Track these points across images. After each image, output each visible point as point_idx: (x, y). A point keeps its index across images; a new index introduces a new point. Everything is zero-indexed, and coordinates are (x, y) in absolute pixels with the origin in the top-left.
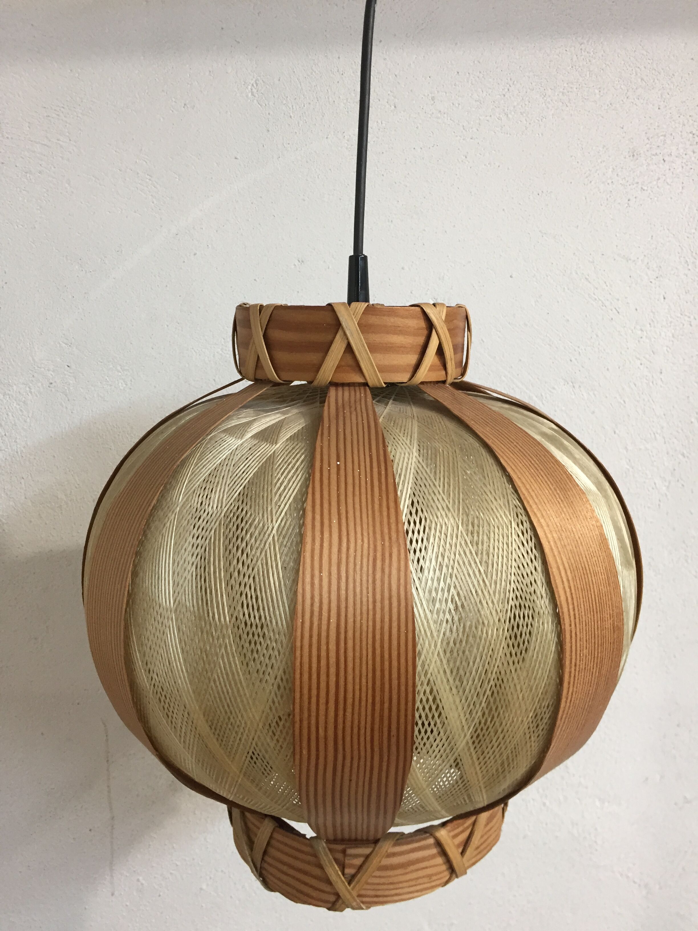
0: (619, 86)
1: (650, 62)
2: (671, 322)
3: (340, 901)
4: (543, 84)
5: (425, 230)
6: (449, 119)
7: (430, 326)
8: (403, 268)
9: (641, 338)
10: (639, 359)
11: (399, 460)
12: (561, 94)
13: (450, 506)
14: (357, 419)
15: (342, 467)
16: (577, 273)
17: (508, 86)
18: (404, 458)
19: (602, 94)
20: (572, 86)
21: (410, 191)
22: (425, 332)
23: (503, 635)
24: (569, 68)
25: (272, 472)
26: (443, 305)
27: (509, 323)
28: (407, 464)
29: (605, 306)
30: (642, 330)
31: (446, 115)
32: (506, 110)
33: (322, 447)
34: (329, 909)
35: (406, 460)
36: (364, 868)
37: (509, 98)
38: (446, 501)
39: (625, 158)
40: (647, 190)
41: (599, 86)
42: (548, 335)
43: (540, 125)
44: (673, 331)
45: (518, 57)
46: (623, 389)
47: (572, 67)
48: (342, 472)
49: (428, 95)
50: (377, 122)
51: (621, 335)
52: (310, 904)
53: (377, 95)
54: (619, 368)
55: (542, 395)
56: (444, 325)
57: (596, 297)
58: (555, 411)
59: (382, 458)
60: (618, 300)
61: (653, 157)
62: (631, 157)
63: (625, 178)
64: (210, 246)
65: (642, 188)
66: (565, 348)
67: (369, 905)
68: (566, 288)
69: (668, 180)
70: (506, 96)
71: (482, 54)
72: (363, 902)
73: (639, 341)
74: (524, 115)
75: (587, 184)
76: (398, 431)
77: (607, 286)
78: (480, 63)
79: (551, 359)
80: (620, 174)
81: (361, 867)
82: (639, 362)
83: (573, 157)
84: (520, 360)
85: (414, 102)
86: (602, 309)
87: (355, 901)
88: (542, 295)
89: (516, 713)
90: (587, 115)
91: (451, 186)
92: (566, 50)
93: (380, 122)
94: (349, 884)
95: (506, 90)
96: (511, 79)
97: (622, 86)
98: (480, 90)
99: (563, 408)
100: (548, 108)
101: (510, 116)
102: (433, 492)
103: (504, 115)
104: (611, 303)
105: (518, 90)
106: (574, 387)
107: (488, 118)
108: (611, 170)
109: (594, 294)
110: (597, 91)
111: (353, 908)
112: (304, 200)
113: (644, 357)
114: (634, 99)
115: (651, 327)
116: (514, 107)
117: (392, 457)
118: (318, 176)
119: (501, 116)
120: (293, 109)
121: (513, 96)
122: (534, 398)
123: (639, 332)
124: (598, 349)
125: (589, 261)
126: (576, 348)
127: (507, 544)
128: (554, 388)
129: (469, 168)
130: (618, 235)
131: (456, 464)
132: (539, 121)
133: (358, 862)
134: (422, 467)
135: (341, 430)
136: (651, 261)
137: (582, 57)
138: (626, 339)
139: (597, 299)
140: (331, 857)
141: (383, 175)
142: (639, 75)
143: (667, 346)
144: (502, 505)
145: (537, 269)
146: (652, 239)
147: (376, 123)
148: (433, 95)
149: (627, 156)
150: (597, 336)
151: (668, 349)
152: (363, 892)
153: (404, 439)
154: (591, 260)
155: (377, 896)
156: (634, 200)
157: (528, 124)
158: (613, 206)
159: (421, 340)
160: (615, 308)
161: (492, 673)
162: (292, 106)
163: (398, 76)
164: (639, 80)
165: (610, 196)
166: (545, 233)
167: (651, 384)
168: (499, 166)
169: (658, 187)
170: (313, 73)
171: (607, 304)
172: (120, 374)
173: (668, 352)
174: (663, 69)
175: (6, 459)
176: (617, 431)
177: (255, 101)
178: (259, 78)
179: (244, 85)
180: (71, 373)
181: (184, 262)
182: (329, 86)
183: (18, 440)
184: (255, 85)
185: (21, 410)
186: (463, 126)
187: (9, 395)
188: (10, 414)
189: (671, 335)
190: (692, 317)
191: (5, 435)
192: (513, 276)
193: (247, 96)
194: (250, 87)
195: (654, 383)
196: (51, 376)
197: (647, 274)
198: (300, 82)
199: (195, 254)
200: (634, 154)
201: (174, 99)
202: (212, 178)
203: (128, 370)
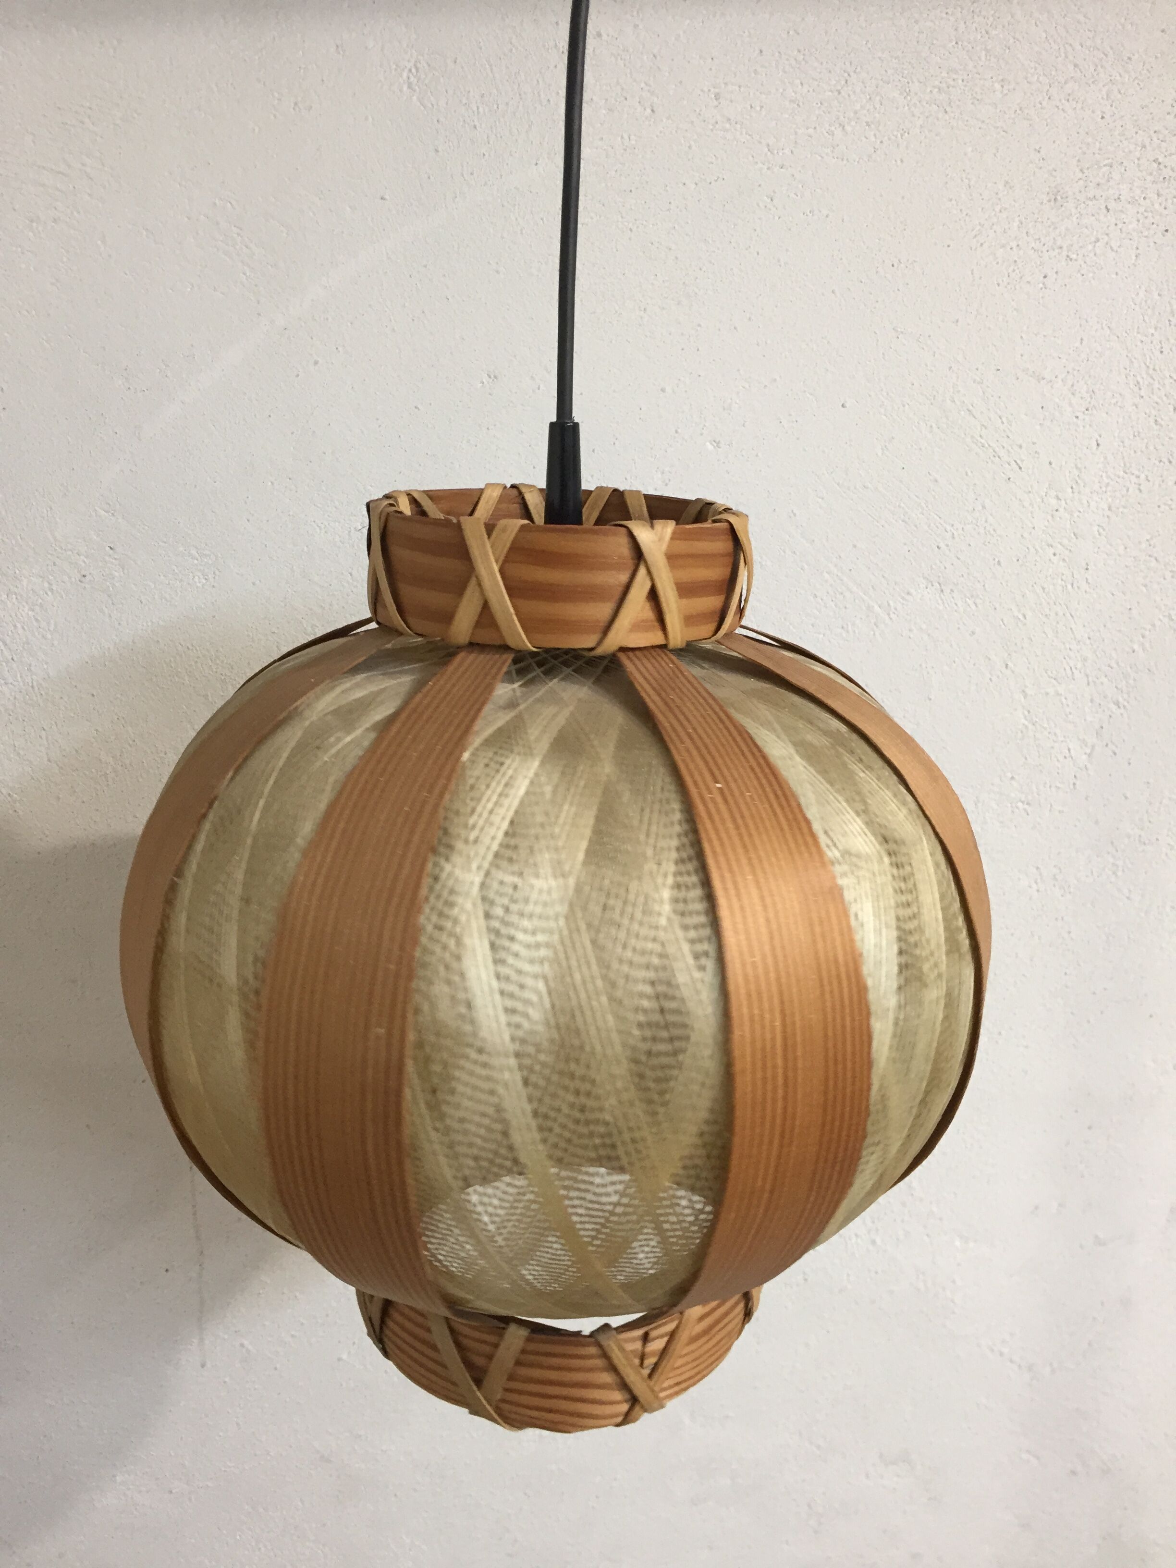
0: (1035, 78)
1: (1091, 35)
4: (906, 72)
5: (700, 325)
6: (744, 131)
9: (1057, 510)
10: (1052, 546)
12: (936, 90)
16: (953, 401)
17: (846, 75)
19: (1006, 92)
20: (955, 76)
21: (677, 258)
24: (950, 45)
27: (838, 484)
29: (999, 457)
30: (1058, 498)
31: (738, 126)
32: (842, 118)
37: (846, 96)
39: (1042, 203)
40: (1076, 260)
41: (1001, 78)
42: (902, 505)
43: (898, 145)
45: (864, 26)
46: (1023, 596)
47: (957, 43)
49: (709, 90)
50: (622, 137)
51: (1024, 507)
53: (623, 89)
54: (1018, 560)
55: (889, 605)
57: (983, 441)
58: (910, 630)
60: (1021, 447)
61: (1090, 203)
62: (1052, 203)
63: (1039, 239)
64: (340, 349)
65: (1068, 256)
66: (929, 526)
68: (934, 425)
69: (1114, 244)
70: (843, 93)
71: (803, 19)
73: (1052, 516)
74: (873, 126)
75: (976, 249)
77: (1003, 423)
78: (798, 34)
79: (905, 544)
80: (1032, 231)
82: (1052, 551)
83: (954, 202)
84: (855, 546)
85: (685, 102)
86: (993, 462)
88: (893, 438)
90: (980, 128)
91: (747, 249)
92: (947, 13)
93: (626, 136)
95: (843, 82)
96: (851, 63)
97: (1041, 78)
98: (798, 82)
99: (924, 626)
100: (913, 116)
101: (848, 128)
103: (837, 126)
104: (1009, 452)
105: (863, 82)
106: (942, 591)
107: (811, 131)
108: (1016, 224)
109: (981, 436)
110: (998, 86)
112: (498, 272)
113: (1060, 543)
114: (1060, 100)
115: (1073, 492)
116: (856, 113)
118: (521, 229)
119: (833, 128)
120: (478, 113)
121: (854, 92)
122: (876, 608)
123: (1054, 502)
124: (985, 528)
125: (975, 381)
126: (949, 528)
128: (908, 593)
129: (777, 218)
130: (1024, 336)
132: (897, 137)
136: (1078, 381)
137: (974, 25)
138: (1032, 513)
139: (987, 445)
141: (631, 230)
142: (1071, 57)
145: (888, 394)
146: (1081, 343)
148: (717, 90)
149: (1045, 201)
150: (984, 507)
151: (1101, 531)
154: (978, 379)
156: (1055, 276)
157: (878, 142)
158: (1017, 287)
160: (1016, 462)
162: (478, 108)
163: (658, 58)
164: (1071, 67)
165: (1014, 271)
166: (902, 333)
167: (1069, 587)
168: (827, 216)
169: (1095, 254)
170: (514, 51)
171: (1002, 453)
172: (196, 562)
173: (1100, 534)
174: (1111, 48)
175: (15, 698)
176: (1010, 665)
177: (415, 98)
178: (420, 58)
179: (396, 70)
180: (115, 559)
181: (298, 376)
182: (541, 73)
183: (32, 668)
184: (414, 70)
185: (37, 620)
186: (768, 145)
187: (16, 594)
188: (19, 625)
189: (1106, 507)
190: (1143, 476)
191: (12, 659)
192: (847, 405)
193: (401, 91)
194: (405, 75)
195: (1075, 586)
196: (83, 565)
197: (1070, 405)
198: (491, 66)
199: (316, 363)
200: (1056, 197)
201: (276, 95)
202: (343, 232)
203: (209, 556)
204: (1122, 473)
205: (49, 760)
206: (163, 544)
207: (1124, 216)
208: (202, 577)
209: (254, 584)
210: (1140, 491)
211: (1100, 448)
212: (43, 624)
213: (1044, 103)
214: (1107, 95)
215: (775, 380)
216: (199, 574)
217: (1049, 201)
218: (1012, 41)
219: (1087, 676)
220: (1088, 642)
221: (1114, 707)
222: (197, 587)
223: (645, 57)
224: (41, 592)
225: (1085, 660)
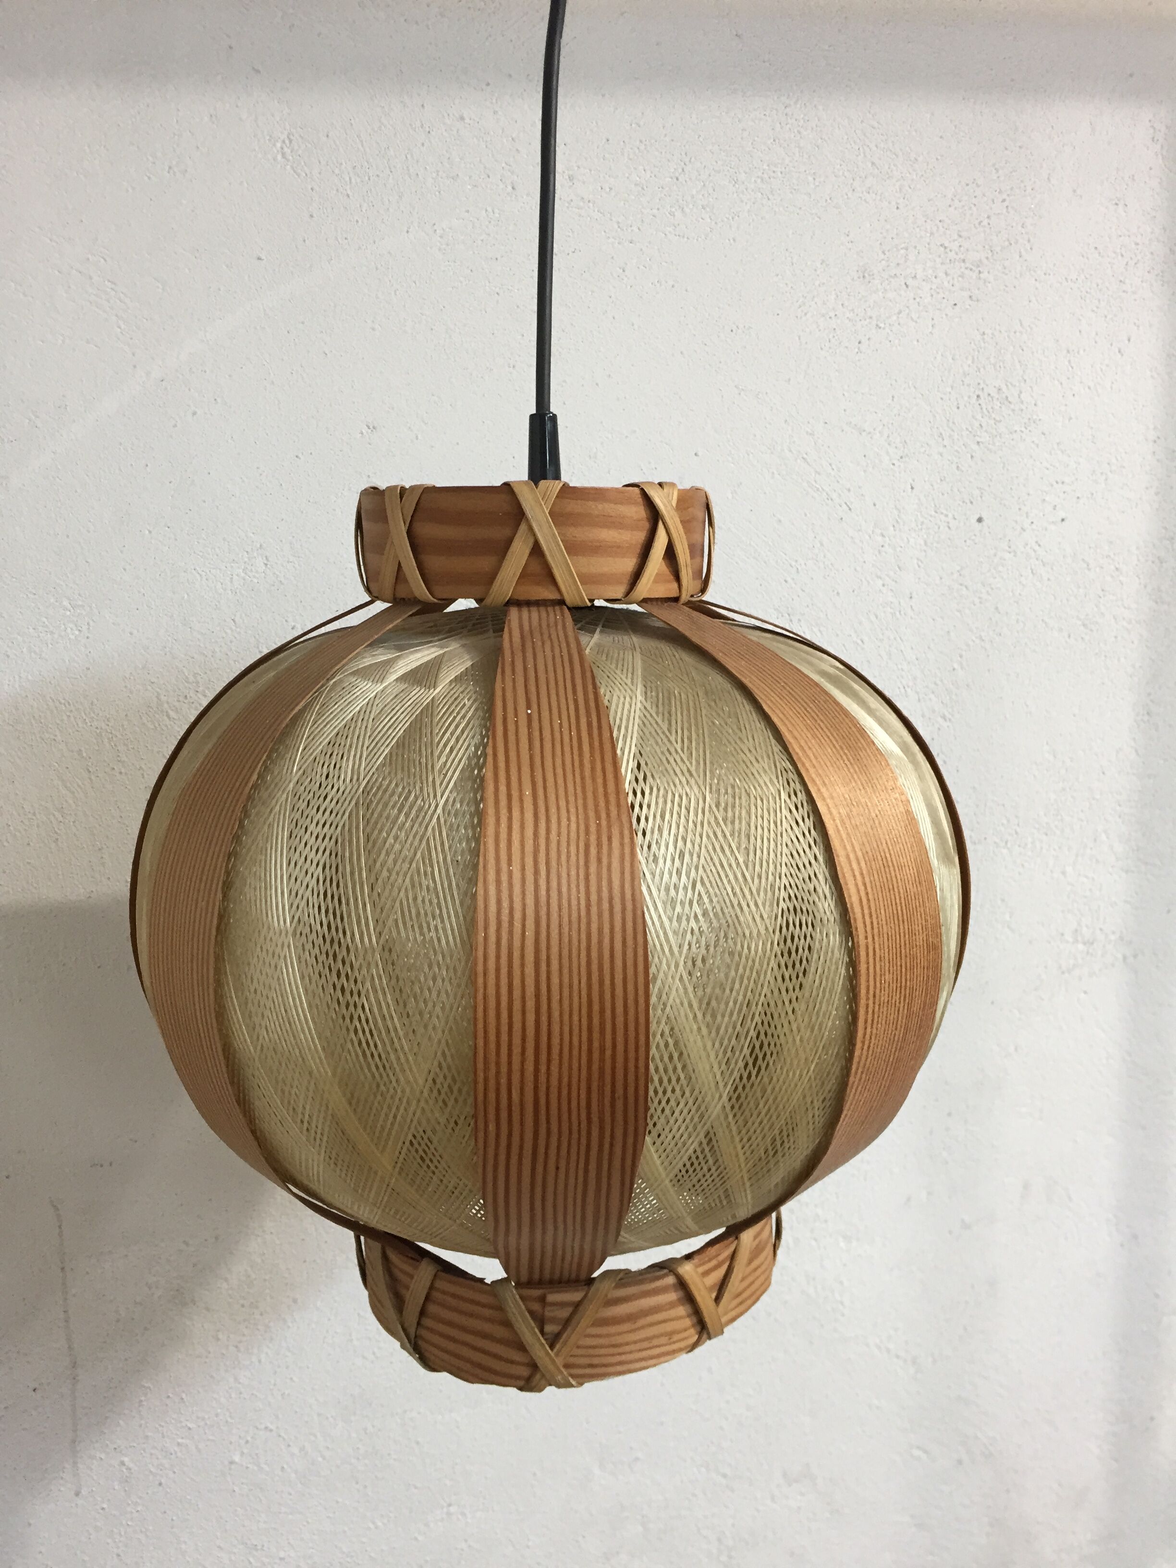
0: (841, 172)
3: (538, 1376)
4: (733, 164)
6: (596, 210)
7: (655, 515)
9: (882, 546)
10: (881, 578)
11: (617, 706)
12: (759, 180)
13: (693, 769)
14: (552, 651)
15: (535, 717)
16: (790, 451)
17: (683, 164)
18: (624, 704)
19: (817, 183)
20: (774, 169)
22: (647, 525)
23: (771, 950)
24: (769, 142)
25: (431, 727)
26: (673, 485)
28: (630, 712)
29: (832, 500)
30: (883, 536)
31: (591, 205)
32: (681, 201)
33: (504, 689)
34: (521, 1389)
35: (627, 706)
36: (574, 1322)
37: (684, 182)
38: (688, 763)
39: (853, 280)
40: (884, 329)
41: (813, 171)
42: (752, 543)
43: (730, 227)
44: (925, 536)
45: (696, 121)
46: (860, 623)
47: (774, 140)
48: (535, 724)
51: (855, 543)
52: (492, 1383)
53: (485, 167)
54: (854, 591)
56: (675, 513)
57: (818, 486)
59: (592, 704)
60: (849, 490)
61: (891, 280)
62: (862, 279)
63: (853, 310)
64: (219, 400)
65: (877, 325)
66: (777, 562)
67: (581, 1381)
68: (776, 472)
69: (913, 315)
70: (680, 179)
71: (645, 113)
72: (573, 1376)
73: (879, 552)
74: (707, 209)
75: (801, 317)
76: (613, 666)
77: (833, 469)
78: (639, 126)
79: (757, 579)
80: (846, 303)
81: (567, 1323)
82: (880, 582)
83: (780, 277)
86: (827, 505)
87: (562, 1373)
88: (741, 483)
89: (791, 1064)
90: (798, 214)
91: (603, 314)
92: (765, 114)
93: (489, 209)
94: (552, 1347)
95: (680, 170)
96: (686, 154)
97: (846, 173)
98: (641, 168)
100: (744, 200)
101: (687, 210)
102: (668, 750)
103: (677, 208)
104: (840, 495)
105: (698, 171)
107: (655, 211)
108: (833, 297)
109: (816, 482)
110: (810, 179)
111: (559, 1386)
112: (374, 330)
113: (888, 575)
114: (862, 192)
115: (895, 530)
116: (693, 197)
117: (606, 703)
118: (395, 291)
119: (673, 210)
120: (350, 182)
121: (690, 179)
123: (880, 538)
124: (824, 563)
125: (807, 433)
126: (793, 563)
127: (775, 823)
129: (629, 287)
130: (846, 394)
131: (698, 710)
132: (728, 219)
133: (565, 1313)
134: (651, 715)
135: (530, 666)
136: (892, 433)
138: (862, 549)
139: (821, 490)
140: (523, 1307)
141: (498, 294)
142: (868, 157)
143: (918, 559)
144: (767, 768)
145: (734, 444)
146: (893, 400)
147: (484, 212)
148: (571, 173)
149: (855, 278)
150: (822, 545)
151: (920, 564)
152: (572, 1360)
153: (624, 677)
154: (809, 431)
155: (591, 1366)
156: (867, 342)
157: (713, 223)
158: (837, 351)
159: (641, 536)
160: (846, 503)
161: (757, 1004)
162: (350, 178)
163: (517, 141)
164: (869, 165)
165: (834, 336)
166: (743, 390)
167: (898, 613)
168: (673, 286)
169: (899, 324)
170: (383, 128)
171: (834, 496)
172: (68, 613)
173: (919, 566)
174: (901, 150)
177: (288, 167)
178: (293, 130)
179: (269, 140)
181: (175, 426)
182: (409, 149)
184: (287, 142)
186: (618, 223)
189: (922, 543)
190: (950, 516)
192: (700, 454)
193: (275, 159)
194: (279, 145)
195: (902, 612)
197: (888, 453)
198: (362, 141)
199: (194, 413)
200: (865, 275)
201: (151, 158)
202: (219, 289)
203: (83, 606)
204: (933, 513)
206: (32, 596)
207: (920, 292)
208: (74, 628)
209: (131, 634)
210: (949, 528)
211: (914, 491)
213: (850, 195)
214: (900, 189)
215: (635, 432)
216: (71, 625)
217: (859, 278)
218: (820, 141)
219: (917, 693)
220: (916, 662)
221: (940, 720)
222: (70, 639)
223: (504, 140)
225: (915, 678)
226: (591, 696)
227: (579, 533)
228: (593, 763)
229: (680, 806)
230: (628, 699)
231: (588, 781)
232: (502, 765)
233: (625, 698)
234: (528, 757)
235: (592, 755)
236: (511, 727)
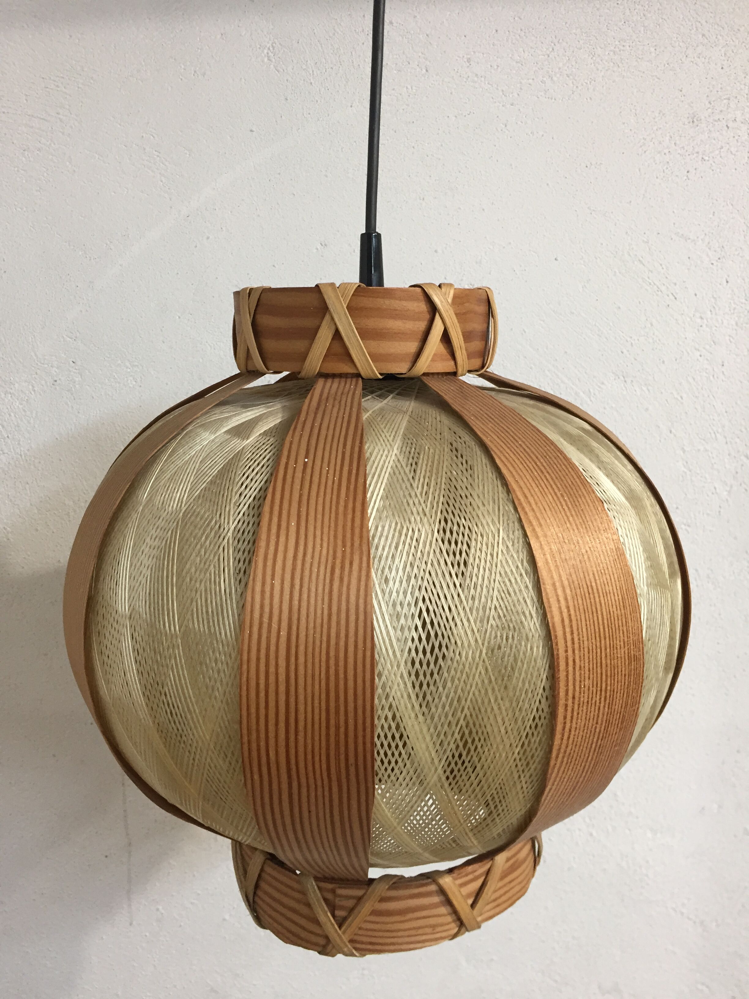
0: (677, 44)
1: (712, 15)
2: (734, 309)
3: (331, 946)
4: (592, 42)
5: (460, 208)
6: (487, 83)
7: (433, 309)
8: (436, 251)
9: (701, 326)
10: (699, 350)
11: (376, 457)
12: (612, 53)
13: (427, 511)
14: (338, 413)
15: (310, 465)
16: (630, 255)
17: (553, 44)
18: (382, 456)
19: (657, 53)
20: (624, 44)
21: (444, 165)
22: (427, 316)
24: (621, 24)
25: (237, 469)
27: (554, 311)
28: (385, 462)
29: (661, 291)
30: (702, 318)
31: (483, 79)
32: (551, 72)
33: (291, 443)
35: (384, 457)
36: (356, 911)
37: (553, 58)
38: (424, 505)
39: (684, 124)
40: (708, 161)
41: (654, 44)
42: (597, 324)
43: (588, 89)
44: (737, 319)
45: (564, 13)
46: (680, 384)
47: (625, 22)
48: (309, 471)
49: (463, 57)
50: (407, 88)
51: (678, 324)
52: (300, 945)
53: (407, 57)
54: (676, 360)
55: (590, 391)
56: (451, 308)
57: (650, 281)
58: (605, 408)
59: (356, 456)
60: (675, 284)
61: (716, 123)
62: (691, 124)
63: (683, 147)
64: (224, 229)
65: (702, 158)
66: (616, 338)
67: (361, 953)
68: (617, 271)
69: (733, 149)
70: (551, 56)
71: (523, 9)
73: (698, 330)
74: (571, 77)
75: (642, 155)
76: (383, 426)
77: (663, 268)
78: (521, 19)
79: (600, 350)
80: (678, 142)
81: (352, 910)
82: (698, 354)
83: (626, 125)
84: (566, 352)
85: (448, 64)
86: (657, 295)
87: (347, 946)
88: (590, 280)
90: (641, 77)
91: (490, 158)
92: (618, 4)
93: (409, 87)
94: (340, 927)
95: (551, 49)
96: (556, 37)
97: (681, 44)
98: (521, 49)
99: (614, 406)
100: (598, 70)
101: (555, 79)
102: (410, 494)
103: (548, 77)
104: (667, 288)
105: (564, 49)
106: (625, 381)
107: (531, 81)
108: (668, 138)
109: (648, 278)
110: (652, 49)
111: (346, 955)
112: (326, 176)
113: (704, 348)
114: (694, 58)
115: (711, 314)
116: (560, 69)
117: (368, 455)
118: (342, 149)
119: (545, 79)
120: (313, 74)
121: (558, 56)
122: (581, 394)
123: (699, 320)
124: (653, 339)
125: (643, 241)
126: (629, 339)
127: (492, 555)
128: (603, 383)
129: (509, 138)
130: (675, 211)
132: (587, 83)
133: (350, 903)
134: (402, 466)
135: (317, 424)
136: (712, 240)
137: (636, 11)
138: (684, 328)
139: (652, 284)
140: (320, 896)
141: (413, 147)
142: (700, 30)
143: (730, 336)
144: (491, 511)
145: (585, 251)
146: (714, 215)
147: (405, 89)
148: (469, 56)
149: (686, 123)
150: (652, 325)
151: (731, 339)
153: (388, 435)
154: (645, 240)
156: (694, 171)
157: (575, 87)
158: (670, 179)
159: (422, 325)
160: (672, 294)
162: (313, 71)
163: (430, 36)
164: (700, 36)
165: (667, 168)
166: (594, 210)
167: (711, 377)
168: (543, 136)
169: (721, 157)
170: (336, 34)
171: (663, 288)
172: (129, 370)
173: (730, 342)
174: (726, 24)
175: (9, 463)
176: (673, 431)
177: (272, 66)
178: (276, 40)
179: (260, 48)
180: (76, 369)
181: (196, 247)
182: (353, 48)
183: (21, 443)
184: (271, 49)
185: (24, 411)
186: (503, 91)
187: (10, 393)
188: (12, 414)
189: (734, 323)
191: (8, 437)
192: (558, 259)
193: (263, 61)
194: (266, 51)
195: (715, 376)
196: (55, 373)
197: (708, 255)
198: (321, 44)
199: (208, 238)
200: (694, 120)
201: (183, 67)
202: (225, 153)
203: (137, 366)
204: (744, 301)
205: (31, 504)
206: (107, 359)
207: (738, 131)
208: (133, 380)
209: (167, 384)
211: (729, 284)
212: (28, 413)
213: (684, 60)
214: (725, 54)
216: (131, 378)
217: (689, 122)
218: (661, 20)
219: (725, 437)
220: (725, 414)
222: (130, 387)
223: (421, 36)
224: (27, 392)
225: (723, 427)
226: (357, 449)
227: (372, 323)
228: (346, 502)
229: (412, 539)
230: (386, 452)
231: (341, 517)
232: (277, 501)
233: (384, 451)
234: (298, 495)
235: (347, 496)
236: (290, 472)
